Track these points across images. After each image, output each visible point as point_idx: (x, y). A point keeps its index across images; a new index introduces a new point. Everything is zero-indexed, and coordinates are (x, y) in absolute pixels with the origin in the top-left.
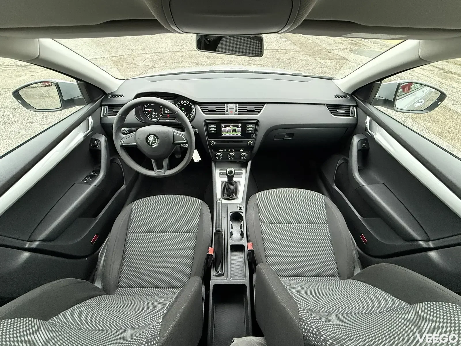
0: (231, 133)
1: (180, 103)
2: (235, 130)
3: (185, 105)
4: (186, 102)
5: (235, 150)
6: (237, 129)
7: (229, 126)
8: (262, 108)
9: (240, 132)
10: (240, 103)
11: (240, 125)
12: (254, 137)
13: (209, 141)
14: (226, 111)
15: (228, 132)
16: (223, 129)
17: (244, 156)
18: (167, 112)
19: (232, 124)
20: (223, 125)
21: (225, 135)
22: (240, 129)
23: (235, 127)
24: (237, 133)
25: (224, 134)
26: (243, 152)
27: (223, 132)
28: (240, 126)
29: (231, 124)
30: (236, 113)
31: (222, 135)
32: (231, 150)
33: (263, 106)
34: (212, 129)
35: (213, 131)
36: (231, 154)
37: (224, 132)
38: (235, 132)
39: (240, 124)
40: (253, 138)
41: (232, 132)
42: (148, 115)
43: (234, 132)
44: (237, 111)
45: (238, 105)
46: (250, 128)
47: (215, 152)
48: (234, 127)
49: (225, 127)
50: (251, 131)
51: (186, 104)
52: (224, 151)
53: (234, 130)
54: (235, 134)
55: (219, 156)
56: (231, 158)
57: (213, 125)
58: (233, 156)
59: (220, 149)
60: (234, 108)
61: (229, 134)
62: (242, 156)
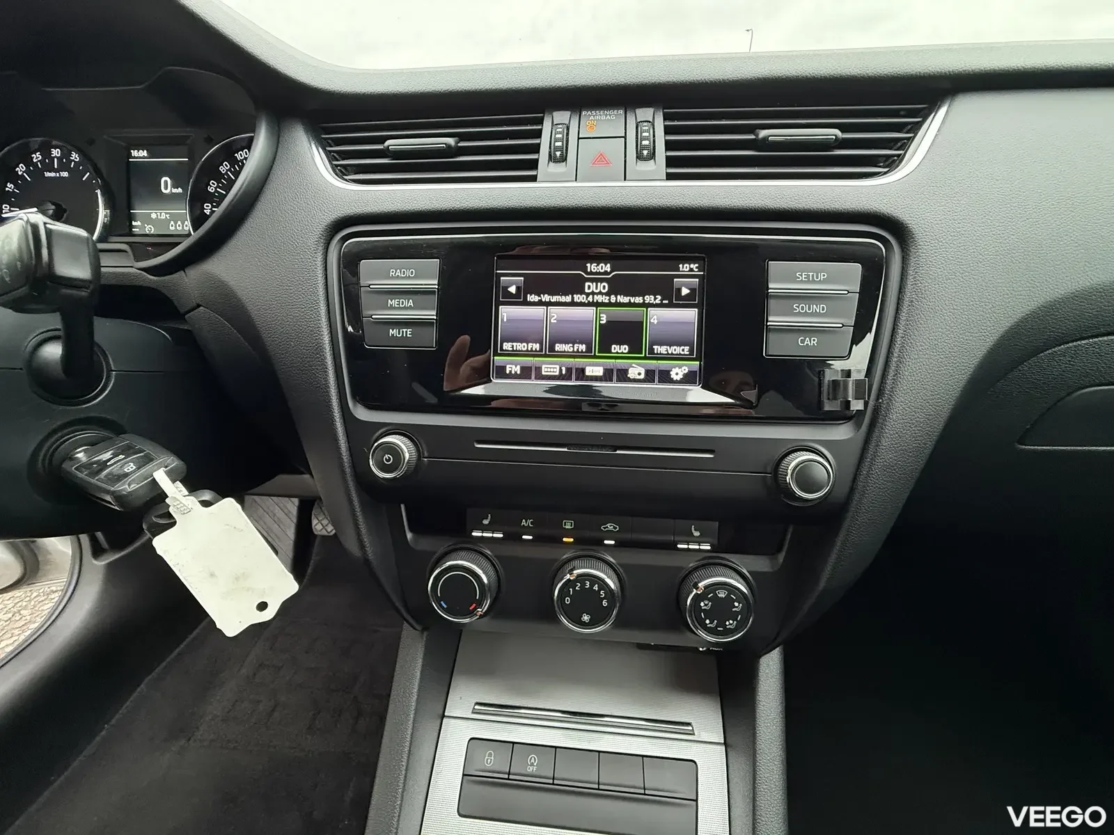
0: (588, 354)
1: (233, 161)
2: (640, 325)
5: (628, 536)
6: (659, 316)
7: (575, 286)
9: (685, 351)
11: (688, 276)
12: (857, 405)
13: (361, 435)
14: (552, 158)
15: (558, 347)
16: (507, 313)
17: (721, 610)
18: (142, 227)
20: (513, 279)
21: (526, 373)
22: (690, 315)
24: (653, 356)
25: (518, 369)
26: (708, 563)
27: (507, 346)
28: (685, 291)
29: (592, 267)
30: (647, 166)
32: (588, 534)
33: (925, 114)
34: (392, 308)
35: (408, 332)
36: (581, 577)
37: (520, 346)
38: (636, 348)
39: (685, 268)
40: (844, 415)
41: (605, 348)
43: (625, 348)
44: (652, 156)
45: (666, 115)
46: (797, 306)
47: (425, 544)
48: (623, 299)
49: (534, 286)
50: (811, 342)
52: (513, 537)
53: (624, 332)
54: (636, 372)
55: (461, 587)
56: (586, 618)
57: (408, 273)
58: (605, 603)
59: (486, 522)
60: (625, 137)
61: (569, 370)
62: (702, 604)
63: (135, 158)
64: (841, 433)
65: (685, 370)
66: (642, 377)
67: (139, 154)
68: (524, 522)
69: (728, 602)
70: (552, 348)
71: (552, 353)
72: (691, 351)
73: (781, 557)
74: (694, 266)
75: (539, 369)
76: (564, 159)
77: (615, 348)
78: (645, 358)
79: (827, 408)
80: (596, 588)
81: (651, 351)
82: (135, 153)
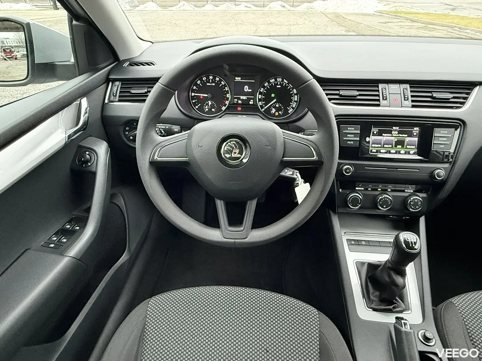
0: (392, 147)
1: (269, 82)
2: (404, 141)
3: (280, 86)
4: (283, 81)
5: (393, 189)
6: (408, 139)
7: (390, 132)
8: (469, 94)
9: (414, 147)
10: (413, 83)
11: (416, 130)
12: (451, 160)
13: (340, 165)
14: (383, 99)
15: (385, 146)
16: (372, 138)
17: (416, 204)
18: (237, 101)
19: (398, 128)
20: (375, 130)
21: (377, 152)
22: (416, 139)
23: (404, 135)
24: (406, 148)
25: (375, 151)
26: (411, 195)
27: (373, 146)
28: (415, 134)
29: (394, 128)
30: (406, 103)
31: (371, 151)
32: (384, 188)
33: (471, 89)
34: (349, 137)
35: (352, 142)
36: (384, 197)
37: (376, 146)
38: (403, 146)
39: (415, 129)
40: (448, 162)
41: (396, 146)
42: (197, 107)
43: (400, 146)
44: (408, 99)
45: (410, 87)
46: (440, 139)
47: (344, 191)
48: (400, 135)
49: (380, 132)
50: (443, 146)
51: (280, 84)
52: (366, 189)
53: (400, 143)
55: (356, 200)
56: (385, 206)
57: (353, 129)
58: (389, 203)
59: (360, 186)
60: (401, 94)
61: (387, 151)
62: (411, 203)
63: (236, 80)
64: (447, 165)
65: (414, 151)
66: (404, 153)
67: (238, 79)
68: (369, 186)
69: (418, 202)
70: (383, 146)
71: (384, 147)
72: (415, 147)
73: (429, 193)
74: (418, 128)
75: (380, 151)
76: (386, 99)
77: (398, 146)
78: (405, 149)
79: (445, 160)
80: (388, 200)
81: (406, 147)
82: (236, 78)
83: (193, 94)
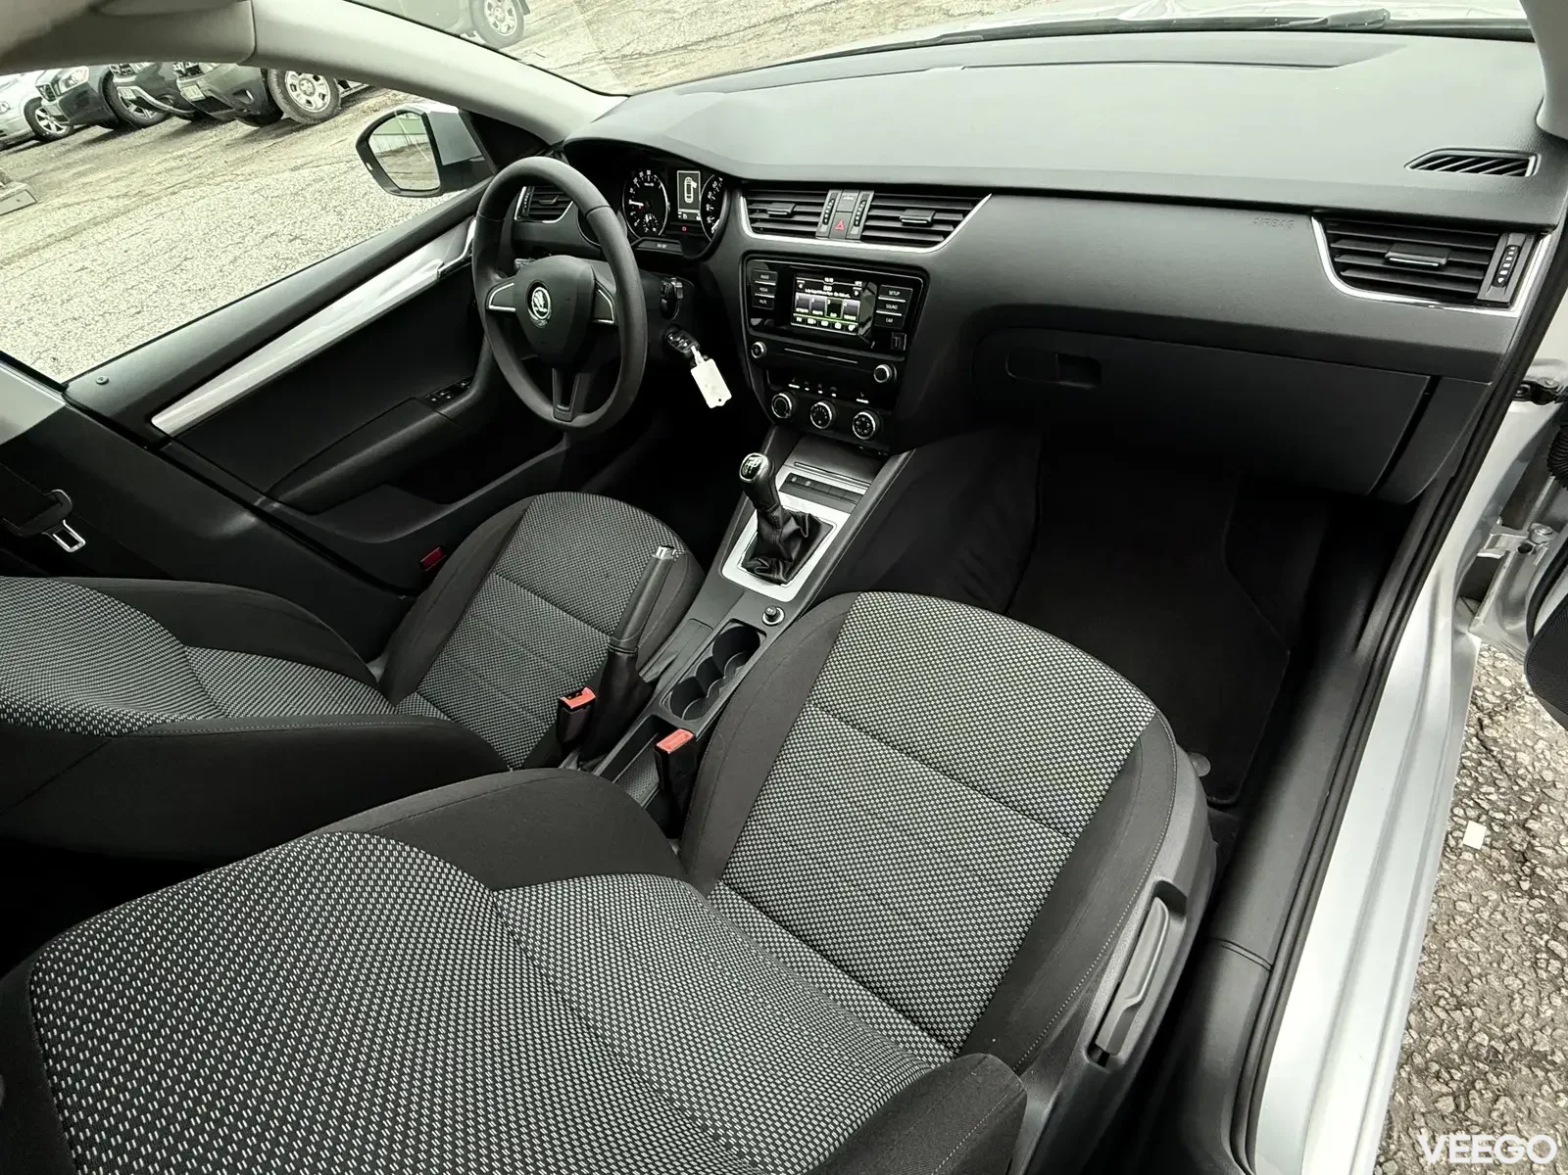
0: (823, 316)
2: (840, 305)
5: (840, 394)
6: (847, 302)
7: (820, 287)
8: (965, 213)
9: (854, 318)
10: (880, 190)
11: (858, 286)
12: (902, 349)
14: (824, 223)
15: (814, 312)
16: (798, 295)
17: (864, 425)
19: (832, 280)
20: (801, 281)
21: (803, 321)
22: (858, 303)
23: (842, 295)
24: (844, 319)
25: (800, 320)
26: (864, 407)
27: (798, 310)
28: (856, 293)
29: (827, 279)
30: (855, 231)
31: (795, 320)
32: (826, 390)
33: (975, 203)
34: (761, 292)
35: (766, 302)
36: (820, 406)
37: (802, 310)
38: (838, 316)
39: (858, 283)
40: (898, 353)
41: (829, 314)
42: (635, 224)
44: (859, 224)
45: (873, 197)
46: (888, 306)
48: (836, 294)
49: (808, 285)
50: (891, 321)
52: (801, 389)
53: (835, 307)
54: (838, 326)
56: (820, 422)
57: (766, 277)
58: (826, 417)
59: (794, 381)
60: (852, 212)
61: (817, 322)
62: (857, 423)
65: (853, 326)
68: (806, 383)
69: (866, 423)
70: (812, 312)
71: (812, 314)
74: (860, 283)
75: (807, 320)
76: (828, 223)
78: (841, 320)
80: (824, 411)
82: (679, 170)
83: (631, 202)
